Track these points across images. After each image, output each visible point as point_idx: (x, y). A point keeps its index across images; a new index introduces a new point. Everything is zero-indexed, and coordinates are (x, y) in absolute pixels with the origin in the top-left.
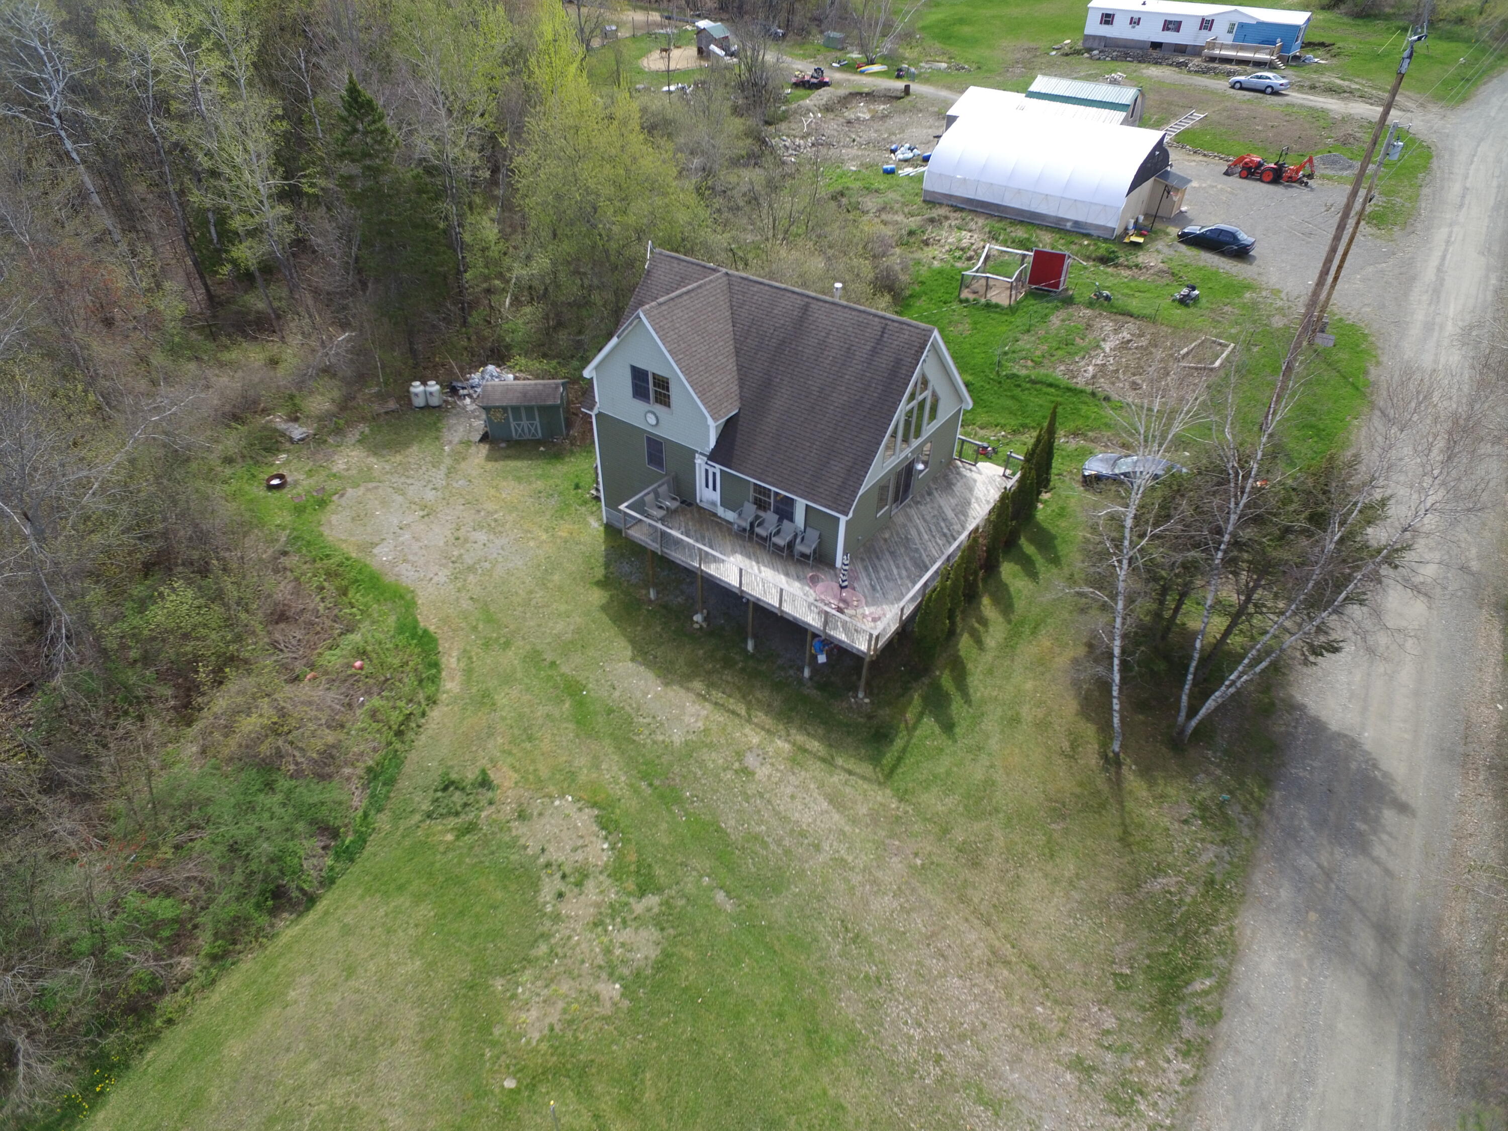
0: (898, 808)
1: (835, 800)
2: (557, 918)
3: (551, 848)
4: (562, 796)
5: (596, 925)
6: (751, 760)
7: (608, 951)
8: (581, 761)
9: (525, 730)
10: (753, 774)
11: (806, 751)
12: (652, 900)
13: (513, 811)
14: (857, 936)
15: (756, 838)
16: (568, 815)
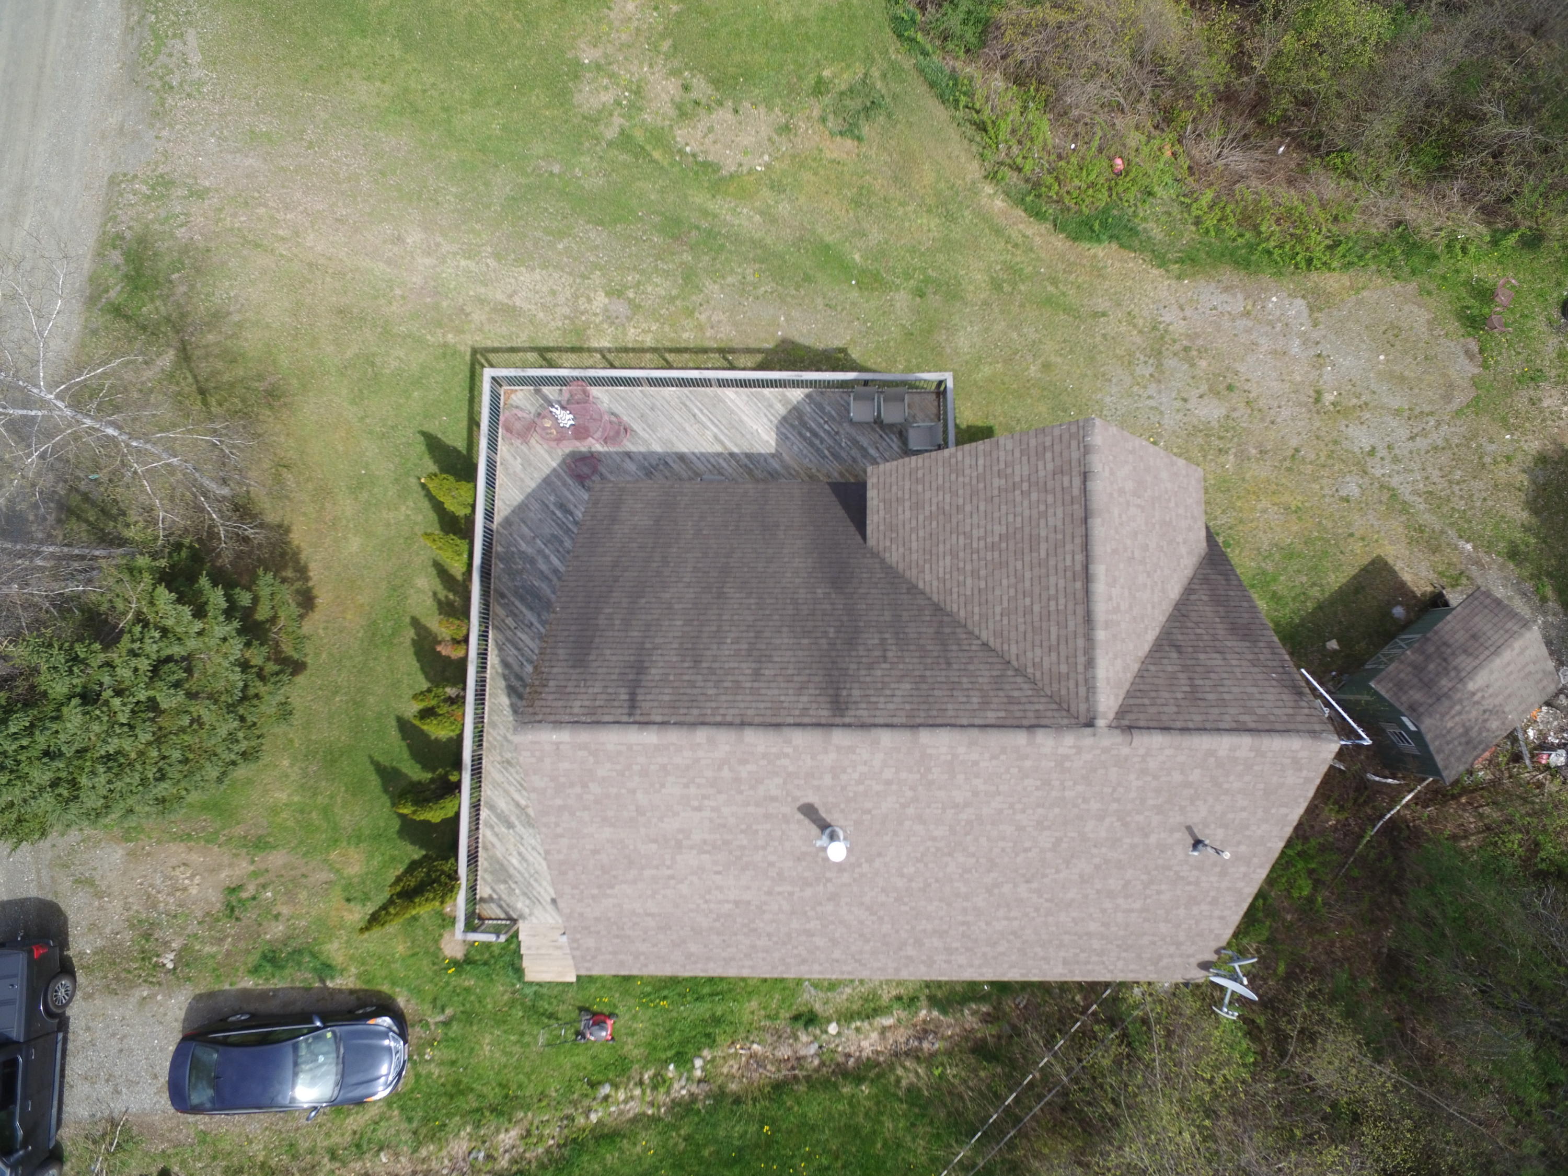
0: (444, 335)
1: (508, 311)
2: (676, 73)
3: (729, 116)
4: (768, 166)
5: (639, 87)
6: (620, 308)
7: (612, 76)
8: (784, 208)
9: (871, 207)
10: (608, 294)
11: (573, 350)
12: (611, 133)
13: (796, 127)
14: (419, 198)
15: (561, 234)
16: (745, 153)
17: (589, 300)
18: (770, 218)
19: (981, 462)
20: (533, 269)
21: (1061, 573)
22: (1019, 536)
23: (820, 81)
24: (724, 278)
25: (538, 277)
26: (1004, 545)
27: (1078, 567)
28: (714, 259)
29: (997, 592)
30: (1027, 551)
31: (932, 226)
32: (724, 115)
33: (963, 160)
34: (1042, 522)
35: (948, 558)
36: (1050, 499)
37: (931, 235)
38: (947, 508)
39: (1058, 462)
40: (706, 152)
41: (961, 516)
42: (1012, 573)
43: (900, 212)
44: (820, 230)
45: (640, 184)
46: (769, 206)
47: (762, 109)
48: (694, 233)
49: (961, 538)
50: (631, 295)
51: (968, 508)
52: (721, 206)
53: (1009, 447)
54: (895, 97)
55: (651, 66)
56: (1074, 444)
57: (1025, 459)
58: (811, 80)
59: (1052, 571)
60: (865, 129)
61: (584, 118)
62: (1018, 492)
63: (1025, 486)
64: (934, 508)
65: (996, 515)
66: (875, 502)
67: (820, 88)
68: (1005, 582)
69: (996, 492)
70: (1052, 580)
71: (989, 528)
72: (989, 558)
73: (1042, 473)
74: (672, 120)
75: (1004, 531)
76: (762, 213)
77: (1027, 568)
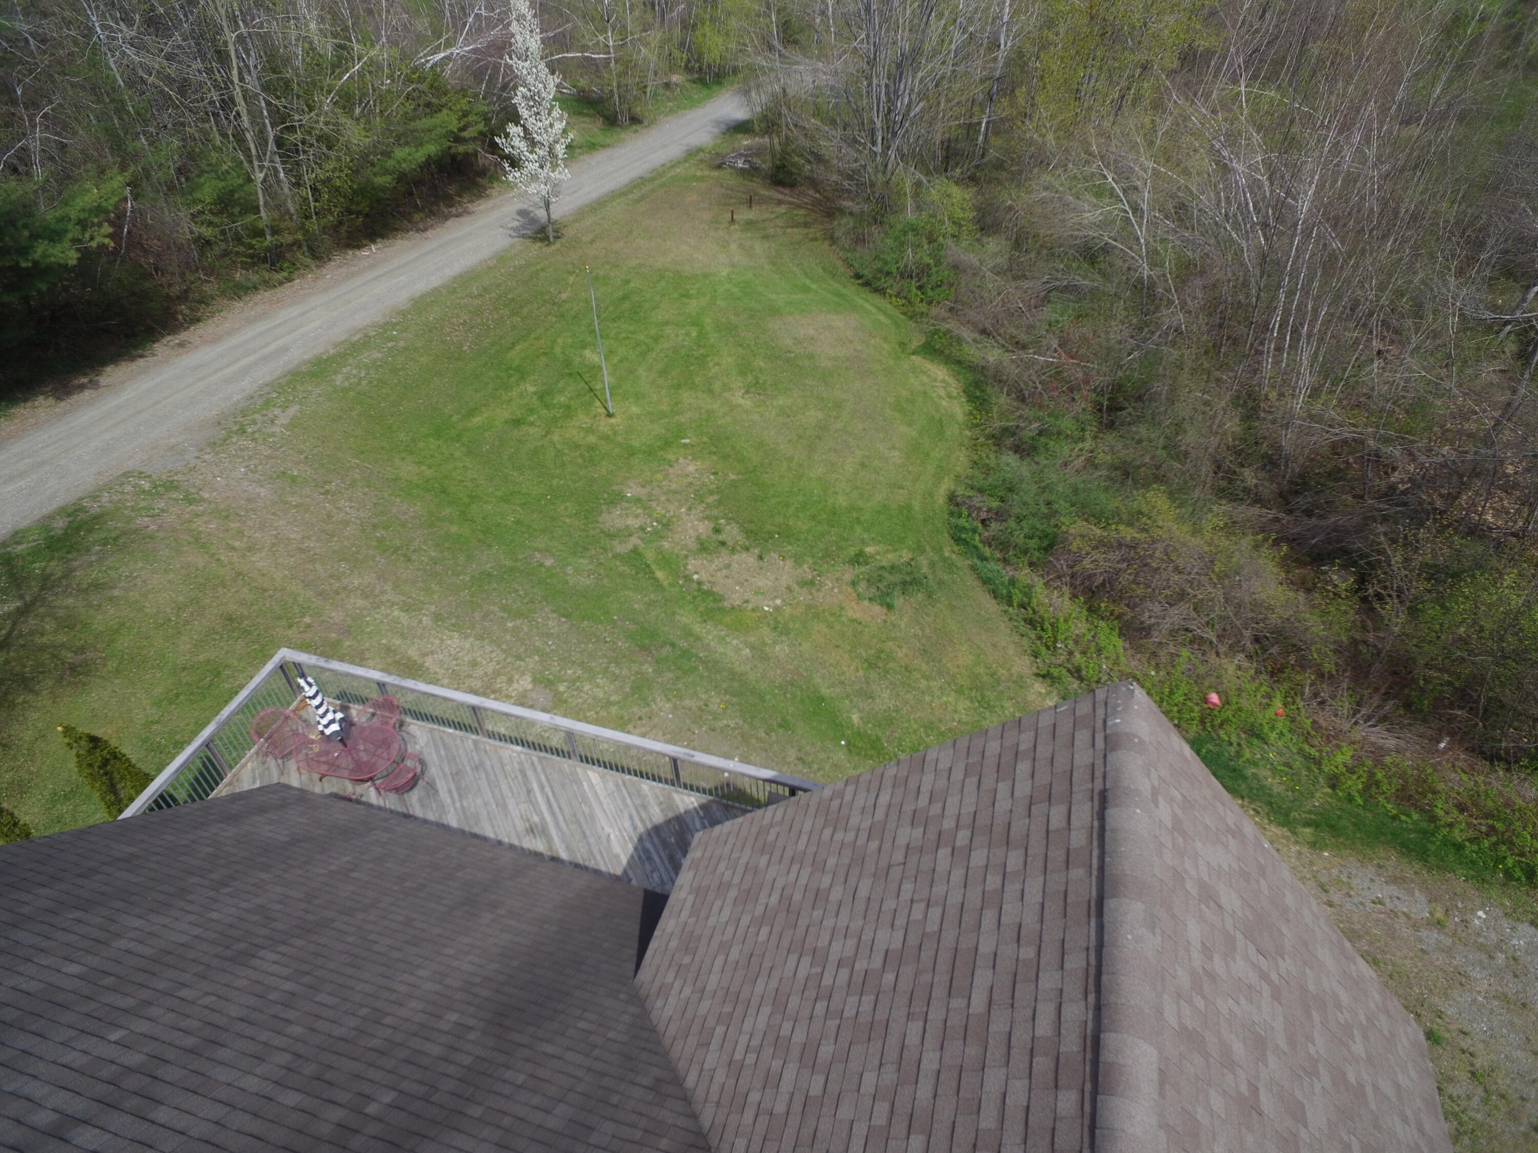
2: (712, 518)
3: (752, 560)
4: (777, 609)
5: (669, 521)
7: (648, 509)
8: (781, 650)
9: (887, 672)
12: (622, 549)
13: (822, 584)
15: (518, 615)
16: (756, 593)
17: (510, 681)
18: (760, 653)
19: (884, 799)
20: (466, 637)
21: (1019, 1059)
22: (927, 954)
23: (860, 554)
24: (681, 698)
25: (468, 646)
26: (889, 977)
27: (1071, 1043)
28: (678, 678)
29: (845, 1113)
30: (939, 992)
31: (960, 707)
32: (750, 559)
33: (1011, 652)
34: (989, 917)
35: (766, 1010)
36: (1014, 860)
37: (957, 717)
38: (797, 897)
39: (1043, 778)
40: (713, 584)
41: (817, 913)
42: (892, 1054)
43: (923, 684)
44: (817, 680)
45: (628, 593)
46: (764, 644)
47: (789, 563)
48: (668, 648)
49: (806, 960)
50: (561, 688)
51: (836, 894)
52: (709, 633)
53: (944, 765)
54: (941, 583)
55: (690, 509)
56: (1082, 736)
57: (972, 781)
58: (852, 551)
59: (996, 1052)
60: (899, 601)
61: (603, 532)
62: (944, 852)
63: (963, 837)
64: (775, 898)
65: (890, 904)
66: (683, 894)
67: (859, 559)
68: (870, 1079)
69: (899, 856)
70: (994, 1078)
71: (867, 937)
72: (849, 1012)
73: (1003, 805)
74: (689, 551)
75: (897, 944)
76: (752, 648)
77: (931, 1042)
